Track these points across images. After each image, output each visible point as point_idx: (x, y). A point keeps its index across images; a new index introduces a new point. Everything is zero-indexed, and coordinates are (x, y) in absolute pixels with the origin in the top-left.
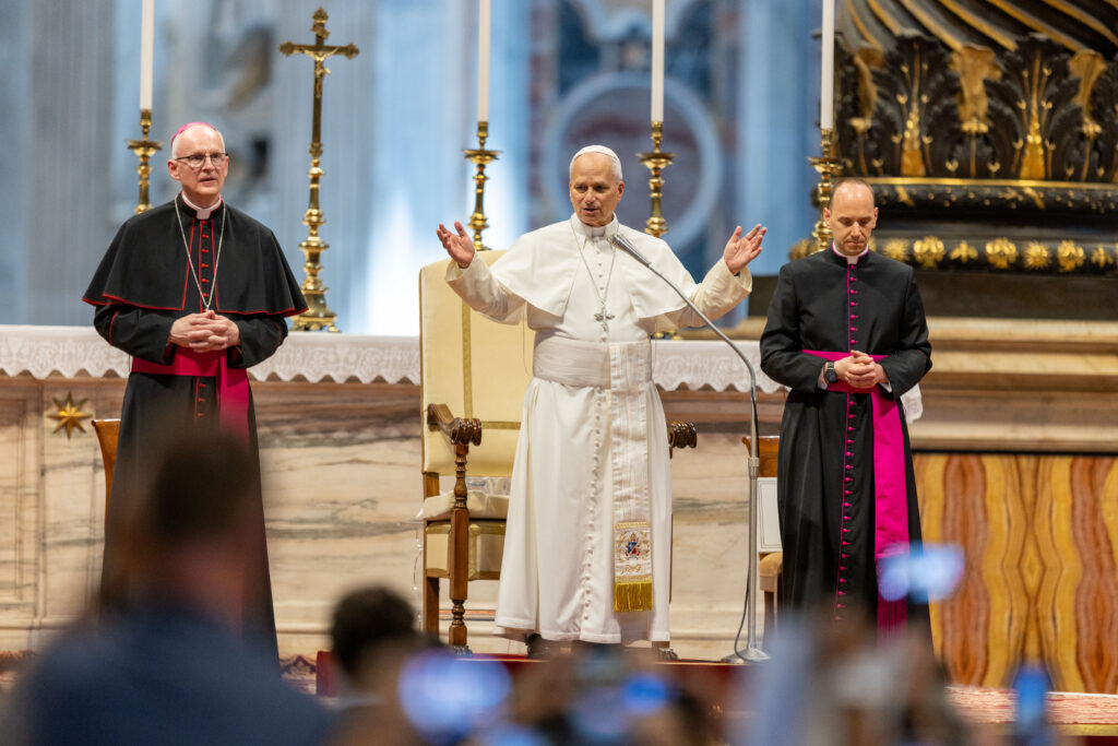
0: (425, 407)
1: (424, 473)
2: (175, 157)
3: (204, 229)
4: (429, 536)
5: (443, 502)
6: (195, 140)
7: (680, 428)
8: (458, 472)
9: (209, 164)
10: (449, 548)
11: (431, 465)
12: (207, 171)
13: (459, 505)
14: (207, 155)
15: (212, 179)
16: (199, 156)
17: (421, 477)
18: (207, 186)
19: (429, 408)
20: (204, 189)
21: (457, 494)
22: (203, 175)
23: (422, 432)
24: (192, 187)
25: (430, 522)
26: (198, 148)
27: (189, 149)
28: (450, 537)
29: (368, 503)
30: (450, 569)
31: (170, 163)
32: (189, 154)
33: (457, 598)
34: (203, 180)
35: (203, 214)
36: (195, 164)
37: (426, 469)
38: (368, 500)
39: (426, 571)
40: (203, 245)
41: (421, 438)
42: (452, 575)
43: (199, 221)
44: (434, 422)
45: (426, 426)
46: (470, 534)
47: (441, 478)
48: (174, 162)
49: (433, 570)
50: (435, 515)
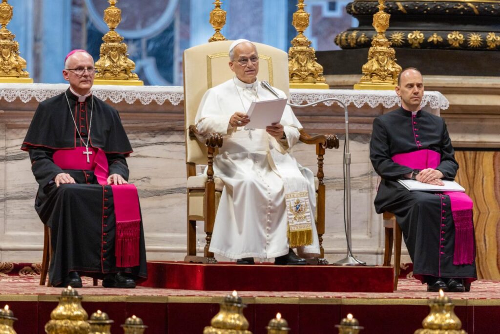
0: (188, 127)
1: (187, 163)
2: (66, 68)
3: (82, 107)
4: (191, 198)
5: (200, 179)
6: (79, 59)
7: (330, 138)
8: (209, 162)
9: (87, 73)
10: (204, 205)
11: (192, 158)
12: (85, 76)
13: (209, 180)
14: (86, 68)
15: (88, 81)
16: (81, 68)
17: (185, 165)
18: (84, 84)
19: (190, 127)
20: (84, 86)
21: (208, 174)
22: (83, 78)
23: (186, 140)
24: (77, 85)
25: (191, 190)
26: (80, 64)
27: (75, 64)
28: (205, 199)
29: (145, 179)
30: (205, 215)
31: (64, 72)
32: (75, 67)
33: (208, 231)
34: (82, 81)
35: (82, 99)
36: (79, 73)
37: (188, 161)
38: (145, 177)
39: (188, 216)
40: (82, 115)
41: (185, 144)
42: (206, 219)
43: (79, 103)
44: (193, 134)
45: (188, 137)
46: (216, 196)
47: (196, 166)
48: (67, 71)
49: (193, 216)
50: (195, 187)
